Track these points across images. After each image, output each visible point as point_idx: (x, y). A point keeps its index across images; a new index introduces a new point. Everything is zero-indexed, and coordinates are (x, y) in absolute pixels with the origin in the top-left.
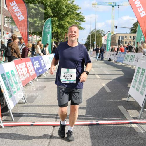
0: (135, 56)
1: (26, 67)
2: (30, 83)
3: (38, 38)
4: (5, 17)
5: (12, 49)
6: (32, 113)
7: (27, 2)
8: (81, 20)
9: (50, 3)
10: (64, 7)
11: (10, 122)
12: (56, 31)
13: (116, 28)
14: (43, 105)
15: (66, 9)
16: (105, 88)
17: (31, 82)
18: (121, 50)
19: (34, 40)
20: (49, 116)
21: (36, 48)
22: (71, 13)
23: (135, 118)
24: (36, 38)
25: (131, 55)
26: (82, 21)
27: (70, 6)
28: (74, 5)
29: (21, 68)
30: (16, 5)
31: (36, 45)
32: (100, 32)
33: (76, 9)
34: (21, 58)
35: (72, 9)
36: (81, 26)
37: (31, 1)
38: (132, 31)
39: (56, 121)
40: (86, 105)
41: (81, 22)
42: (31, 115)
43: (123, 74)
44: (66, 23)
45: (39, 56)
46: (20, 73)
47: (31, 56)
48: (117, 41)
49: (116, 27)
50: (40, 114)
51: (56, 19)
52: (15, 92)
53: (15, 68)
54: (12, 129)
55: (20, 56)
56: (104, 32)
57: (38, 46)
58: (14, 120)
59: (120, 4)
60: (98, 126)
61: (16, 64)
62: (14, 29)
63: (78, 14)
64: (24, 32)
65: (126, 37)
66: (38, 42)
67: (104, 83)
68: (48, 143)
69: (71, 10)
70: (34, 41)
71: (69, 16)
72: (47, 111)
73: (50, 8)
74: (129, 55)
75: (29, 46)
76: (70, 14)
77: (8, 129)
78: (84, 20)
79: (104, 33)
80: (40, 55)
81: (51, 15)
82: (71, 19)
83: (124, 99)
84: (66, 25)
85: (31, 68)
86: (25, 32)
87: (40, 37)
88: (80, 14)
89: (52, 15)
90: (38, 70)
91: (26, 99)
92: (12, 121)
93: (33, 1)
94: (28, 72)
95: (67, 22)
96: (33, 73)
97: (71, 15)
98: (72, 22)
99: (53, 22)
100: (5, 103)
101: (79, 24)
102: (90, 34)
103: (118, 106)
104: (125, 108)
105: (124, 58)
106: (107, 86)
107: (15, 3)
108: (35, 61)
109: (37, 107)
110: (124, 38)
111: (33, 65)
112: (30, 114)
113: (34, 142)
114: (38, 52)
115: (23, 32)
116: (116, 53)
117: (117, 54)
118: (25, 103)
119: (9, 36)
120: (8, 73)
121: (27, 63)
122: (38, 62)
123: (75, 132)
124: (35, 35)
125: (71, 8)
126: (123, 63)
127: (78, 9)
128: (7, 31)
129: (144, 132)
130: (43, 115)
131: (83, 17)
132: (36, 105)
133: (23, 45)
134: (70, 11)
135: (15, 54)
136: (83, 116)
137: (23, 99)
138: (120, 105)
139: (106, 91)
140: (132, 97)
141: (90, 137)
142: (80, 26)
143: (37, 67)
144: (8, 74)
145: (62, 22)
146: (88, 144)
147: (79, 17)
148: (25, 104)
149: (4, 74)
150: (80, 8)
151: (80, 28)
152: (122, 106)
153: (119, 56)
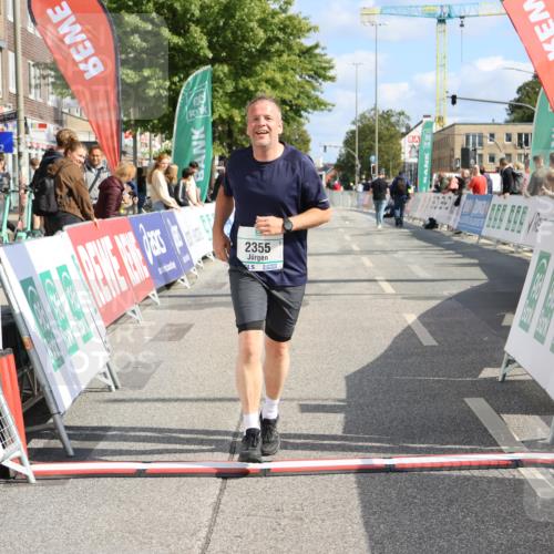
0: (526, 208)
1: (116, 251)
2: (130, 314)
3: (158, 144)
4: (32, 63)
5: (58, 184)
6: (139, 425)
7: (115, 6)
8: (321, 73)
9: (202, 8)
10: (254, 24)
12: (225, 116)
13: (454, 102)
14: (181, 396)
15: (261, 34)
17: (134, 312)
18: (476, 188)
19: (142, 150)
20: (205, 437)
21: (150, 182)
22: (282, 48)
23: (531, 445)
24: (150, 144)
25: (514, 206)
26: (325, 78)
27: (276, 20)
28: (290, 18)
29: (96, 258)
30: (73, 19)
31: (149, 171)
32: (393, 120)
33: (300, 30)
34: (95, 220)
35: (285, 33)
36: (322, 97)
37: (131, 3)
38: (515, 115)
40: (343, 395)
41: (320, 80)
42: (138, 434)
43: (483, 276)
44: (264, 86)
45: (163, 211)
46: (91, 277)
47: (131, 212)
48: (458, 154)
49: (454, 99)
50: (170, 430)
51: (226, 69)
52: (75, 347)
53: (73, 257)
54: (67, 486)
55: (92, 212)
56: (408, 118)
57: (160, 175)
58: (71, 453)
59: (468, 10)
60: (393, 475)
61: (78, 241)
62: (66, 111)
63: (307, 52)
64: (103, 121)
65: (492, 135)
66: (159, 159)
67: (413, 312)
69: (281, 36)
70: (144, 154)
71: (276, 59)
72: (196, 421)
73: (202, 28)
74: (505, 206)
75: (123, 174)
76: (277, 51)
77: (50, 487)
78: (331, 73)
79: (407, 122)
80: (167, 207)
81: (206, 57)
82: (283, 69)
83: (488, 373)
85: (133, 256)
86: (109, 119)
87: (166, 138)
88: (317, 51)
89: (211, 55)
90: (161, 265)
91: (115, 376)
93: (135, 4)
94: (123, 271)
95: (267, 81)
96: (140, 274)
97: (280, 56)
98: (285, 81)
99: (215, 80)
100: (38, 390)
101: (314, 88)
102: (354, 128)
103: (466, 400)
104: (491, 405)
105: (485, 217)
106: (425, 324)
107: (68, 11)
108: (148, 230)
109: (159, 405)
110: (484, 140)
111: (140, 245)
112: (133, 429)
113: (151, 538)
114: (158, 195)
115: (100, 123)
117: (457, 203)
118: (113, 387)
119: (48, 136)
120: (47, 274)
121: (116, 237)
122: (158, 232)
123: (306, 499)
124: (148, 134)
125: (280, 29)
126: (481, 237)
127: (309, 30)
128: (41, 118)
130: (182, 436)
131: (329, 62)
132: (156, 396)
133: (99, 170)
134: (278, 39)
135: (73, 203)
136: (334, 438)
137: (105, 374)
138: (473, 394)
139: (420, 343)
140: (520, 367)
141: (363, 517)
142: (317, 98)
143: (157, 253)
144: (48, 281)
145: (248, 82)
146: (356, 545)
147: (310, 63)
148: (115, 394)
149: (31, 279)
150: (315, 29)
151: (318, 105)
152: (482, 400)
153: (466, 210)
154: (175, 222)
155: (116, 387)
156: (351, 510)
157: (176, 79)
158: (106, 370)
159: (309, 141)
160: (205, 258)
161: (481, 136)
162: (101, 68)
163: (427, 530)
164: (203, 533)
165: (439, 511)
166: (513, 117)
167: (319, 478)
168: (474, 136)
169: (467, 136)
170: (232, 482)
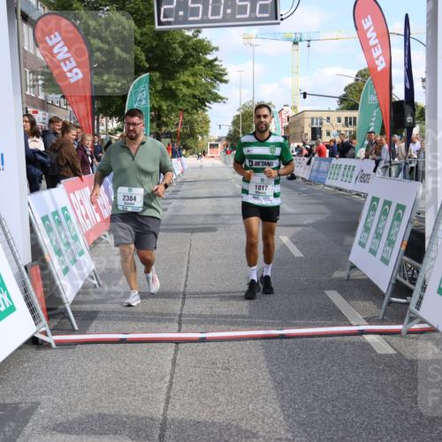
0: (354, 167)
6: (118, 310)
8: (219, 77)
10: (176, 46)
11: (70, 334)
12: (156, 106)
13: (305, 97)
15: (180, 51)
16: (289, 247)
17: (105, 236)
20: (161, 317)
22: (194, 61)
23: (370, 321)
25: (346, 166)
26: (222, 81)
27: (190, 43)
29: (81, 201)
33: (207, 49)
35: (196, 51)
36: (220, 93)
38: (343, 105)
39: (179, 331)
41: (218, 82)
43: (328, 211)
44: (181, 86)
48: (308, 130)
49: (305, 95)
50: (137, 313)
51: (158, 74)
58: (76, 328)
60: (285, 341)
61: (70, 191)
62: (50, 102)
63: (211, 64)
65: (328, 118)
67: (286, 235)
68: (168, 384)
69: (194, 53)
71: (191, 68)
73: (142, 48)
74: (341, 165)
76: (191, 63)
78: (225, 78)
82: (194, 75)
83: (338, 274)
84: (181, 90)
85: (103, 199)
87: (120, 120)
88: (216, 63)
89: (147, 66)
92: (72, 331)
94: (98, 210)
95: (184, 83)
96: (107, 211)
97: (193, 66)
98: (196, 82)
99: (152, 82)
101: (214, 87)
102: (238, 113)
103: (326, 292)
104: (342, 295)
105: (327, 173)
106: (293, 243)
107: (59, 38)
110: (323, 121)
113: (135, 382)
116: (307, 159)
117: (309, 163)
119: (39, 119)
125: (193, 49)
126: (325, 185)
127: (212, 50)
129: (395, 352)
131: (223, 70)
134: (192, 56)
137: (92, 277)
138: (329, 289)
139: (293, 256)
140: (359, 270)
141: (268, 367)
142: (216, 94)
145: (171, 84)
146: (266, 384)
147: (212, 70)
150: (217, 49)
151: (216, 98)
152: (336, 292)
153: (315, 168)
155: (99, 285)
156: (260, 363)
158: (93, 274)
159: (209, 121)
161: (321, 119)
162: (81, 75)
163: (309, 375)
164: (167, 379)
165: (315, 363)
166: (341, 106)
167: (237, 343)
168: (317, 119)
169: (312, 119)
170: (182, 346)
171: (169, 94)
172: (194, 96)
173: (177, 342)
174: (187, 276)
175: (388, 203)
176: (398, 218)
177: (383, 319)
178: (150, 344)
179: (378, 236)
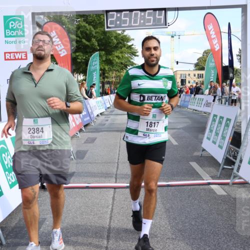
0: (203, 99)
8: (134, 53)
9: (96, 33)
10: (113, 38)
12: (102, 68)
13: (177, 64)
15: (115, 41)
16: (171, 140)
22: (122, 46)
23: (213, 178)
26: (135, 56)
27: (120, 37)
28: (125, 36)
33: (128, 40)
35: (123, 41)
38: (196, 68)
39: (116, 182)
44: (115, 58)
49: (177, 63)
51: (104, 52)
60: (170, 188)
63: (129, 47)
65: (189, 75)
72: (103, 170)
74: (196, 98)
78: (137, 54)
80: (86, 99)
81: (97, 48)
82: (121, 53)
83: (196, 154)
84: (115, 60)
88: (133, 47)
89: (98, 48)
91: (74, 155)
94: (74, 121)
95: (117, 57)
96: (79, 121)
97: (121, 48)
98: (122, 56)
99: (100, 56)
101: (132, 59)
104: (198, 165)
105: (189, 102)
106: (173, 138)
107: (55, 34)
110: (187, 76)
113: (94, 208)
125: (121, 40)
126: (188, 108)
127: (131, 40)
129: (227, 194)
131: (136, 50)
134: (121, 43)
138: (192, 161)
139: (173, 144)
140: (207, 152)
142: (133, 62)
143: (83, 114)
145: (110, 57)
147: (130, 50)
148: (75, 161)
150: (133, 39)
151: (133, 64)
152: (195, 163)
153: (183, 99)
154: (89, 104)
155: (75, 159)
157: (87, 56)
160: (98, 115)
161: (185, 75)
162: (66, 53)
163: (183, 205)
164: (110, 207)
165: (186, 199)
168: (183, 75)
169: (181, 75)
170: (117, 190)
171: (109, 62)
172: (122, 63)
173: (115, 188)
174: (119, 154)
175: (222, 118)
176: (227, 125)
177: (220, 177)
178: (101, 189)
179: (217, 134)
